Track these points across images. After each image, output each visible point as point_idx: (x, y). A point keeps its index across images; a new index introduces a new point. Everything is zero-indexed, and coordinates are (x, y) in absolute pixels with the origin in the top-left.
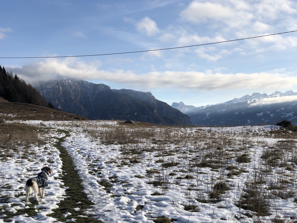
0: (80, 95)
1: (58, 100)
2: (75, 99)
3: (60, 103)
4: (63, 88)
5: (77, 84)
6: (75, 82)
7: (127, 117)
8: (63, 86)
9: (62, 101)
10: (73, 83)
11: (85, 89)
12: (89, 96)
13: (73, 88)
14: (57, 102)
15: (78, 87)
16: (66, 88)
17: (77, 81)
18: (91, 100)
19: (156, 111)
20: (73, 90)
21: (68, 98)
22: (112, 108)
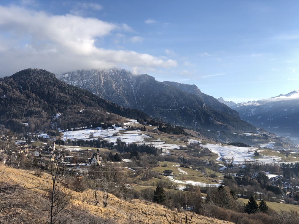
0: (123, 86)
1: (99, 91)
2: (117, 90)
3: (101, 94)
4: (104, 78)
5: (119, 75)
6: (117, 72)
7: (174, 111)
8: (105, 76)
9: (103, 92)
10: (115, 73)
11: (128, 79)
12: (131, 87)
13: (115, 79)
14: (98, 93)
15: (120, 78)
16: (107, 79)
17: (119, 71)
18: (134, 92)
19: (205, 105)
20: (115, 80)
21: (109, 89)
22: (157, 101)
